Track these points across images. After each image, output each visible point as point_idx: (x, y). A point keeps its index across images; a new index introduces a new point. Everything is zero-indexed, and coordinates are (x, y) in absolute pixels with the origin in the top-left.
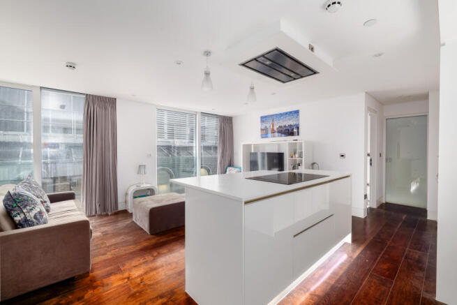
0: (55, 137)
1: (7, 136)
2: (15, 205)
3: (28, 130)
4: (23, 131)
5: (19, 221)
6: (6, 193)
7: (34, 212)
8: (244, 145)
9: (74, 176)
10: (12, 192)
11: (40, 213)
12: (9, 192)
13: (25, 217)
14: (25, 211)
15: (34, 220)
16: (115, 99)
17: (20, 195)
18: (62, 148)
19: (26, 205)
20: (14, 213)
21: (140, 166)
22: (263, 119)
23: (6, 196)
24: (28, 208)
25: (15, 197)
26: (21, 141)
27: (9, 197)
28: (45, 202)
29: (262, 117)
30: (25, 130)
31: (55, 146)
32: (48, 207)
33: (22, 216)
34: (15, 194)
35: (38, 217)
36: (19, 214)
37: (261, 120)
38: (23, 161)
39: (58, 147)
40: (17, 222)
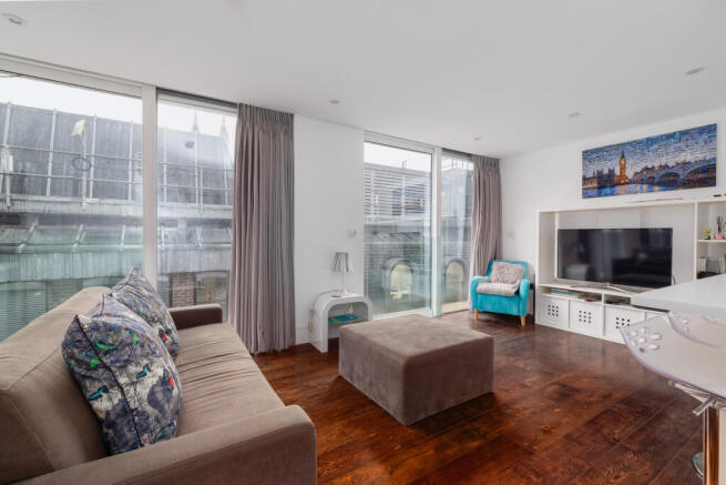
0: (171, 208)
1: (105, 206)
2: (95, 362)
3: (133, 198)
4: (127, 198)
5: (108, 413)
6: (68, 322)
7: (151, 380)
8: (541, 214)
9: (200, 272)
10: (86, 320)
11: (165, 382)
12: (77, 320)
13: (125, 401)
14: (123, 380)
15: (149, 409)
16: (292, 115)
17: (110, 329)
18: (182, 226)
19: (128, 362)
20: (92, 388)
21: (337, 254)
22: (589, 156)
23: (70, 332)
24: (133, 369)
25: (95, 336)
26: (124, 214)
27: (79, 336)
28: (169, 332)
29: (585, 153)
30: (130, 197)
31: (171, 223)
32: (174, 343)
33: (117, 397)
34: (95, 327)
35: (160, 396)
36: (106, 390)
37: (584, 158)
38: (127, 247)
39: (176, 225)
40: (102, 416)
